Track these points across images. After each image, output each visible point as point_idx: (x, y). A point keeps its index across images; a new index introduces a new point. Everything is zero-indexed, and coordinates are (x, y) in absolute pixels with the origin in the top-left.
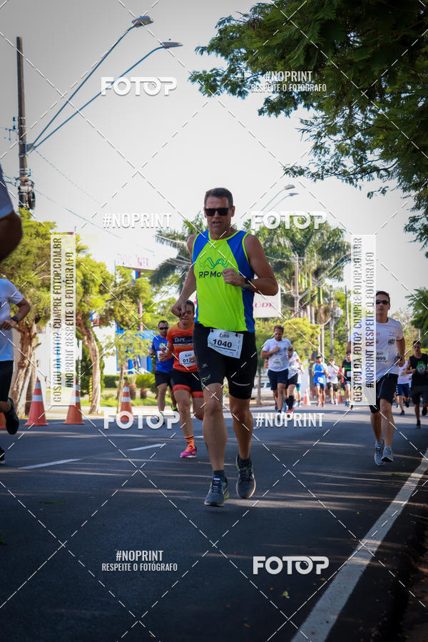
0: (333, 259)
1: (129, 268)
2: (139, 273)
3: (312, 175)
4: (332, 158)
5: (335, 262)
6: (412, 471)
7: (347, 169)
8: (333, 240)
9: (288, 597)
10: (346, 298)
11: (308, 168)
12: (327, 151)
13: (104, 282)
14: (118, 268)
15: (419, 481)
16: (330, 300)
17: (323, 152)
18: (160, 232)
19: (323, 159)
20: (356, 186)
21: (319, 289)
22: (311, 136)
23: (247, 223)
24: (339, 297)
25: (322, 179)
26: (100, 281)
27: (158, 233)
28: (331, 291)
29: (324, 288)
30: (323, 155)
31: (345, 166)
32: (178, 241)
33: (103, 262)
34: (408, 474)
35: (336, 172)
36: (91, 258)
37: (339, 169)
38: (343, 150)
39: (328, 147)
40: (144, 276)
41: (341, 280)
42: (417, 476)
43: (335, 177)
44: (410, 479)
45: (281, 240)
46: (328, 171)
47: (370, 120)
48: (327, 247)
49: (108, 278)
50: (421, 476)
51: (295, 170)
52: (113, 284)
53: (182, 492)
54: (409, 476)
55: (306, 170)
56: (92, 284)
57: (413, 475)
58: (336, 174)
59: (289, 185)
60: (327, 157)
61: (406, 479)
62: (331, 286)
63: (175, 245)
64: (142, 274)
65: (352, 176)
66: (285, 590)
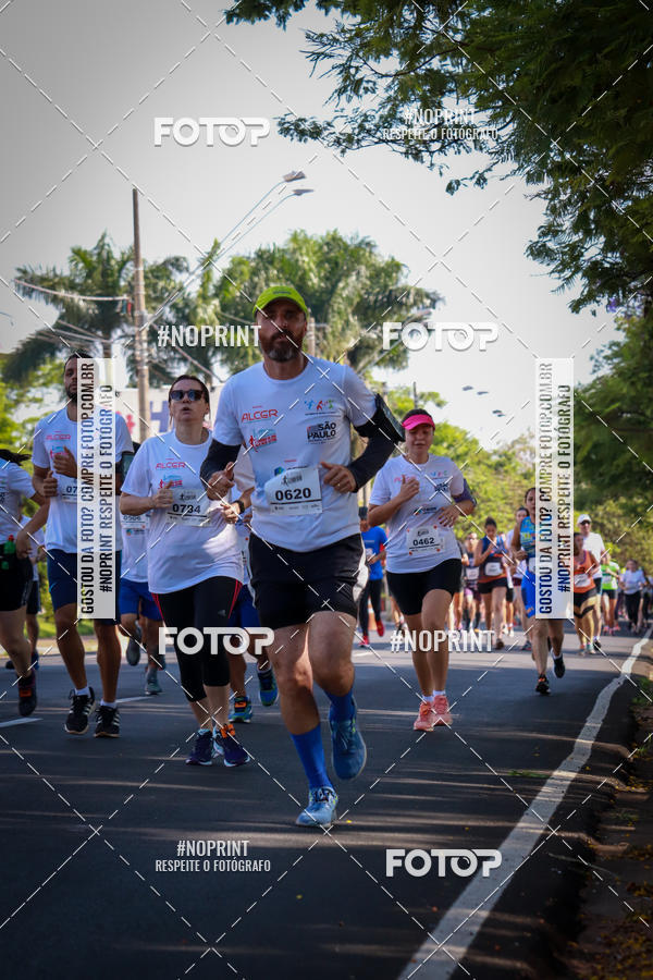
6: (555, 767)
8: (385, 286)
15: (570, 786)
18: (25, 272)
22: (334, 67)
27: (19, 275)
32: (62, 293)
34: (548, 773)
42: (564, 775)
44: (549, 781)
47: (456, 31)
48: (372, 299)
50: (573, 775)
54: (548, 777)
57: (556, 773)
59: (294, 172)
61: (542, 781)
63: (55, 300)
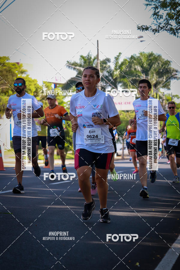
0: (165, 78)
1: (50, 83)
2: (56, 85)
3: (153, 31)
4: (164, 20)
5: (166, 79)
7: (173, 27)
8: (165, 67)
9: (139, 266)
10: (172, 99)
11: (151, 27)
12: (161, 17)
13: (37, 90)
14: (44, 83)
16: (163, 100)
17: (159, 18)
18: (68, 62)
19: (159, 21)
20: (178, 37)
21: (157, 94)
22: (152, 8)
23: (116, 58)
24: (168, 98)
25: (159, 32)
26: (34, 90)
28: (163, 95)
29: (159, 93)
30: (159, 20)
31: (172, 25)
32: (78, 67)
33: (36, 79)
35: (166, 29)
36: (29, 77)
37: (168, 27)
38: (170, 16)
39: (162, 15)
40: (58, 87)
41: (169, 89)
43: (166, 31)
45: (136, 67)
46: (162, 28)
48: (161, 71)
49: (38, 88)
51: (143, 27)
52: (41, 91)
53: (80, 207)
55: (149, 28)
56: (29, 92)
58: (166, 30)
59: (140, 36)
60: (162, 20)
62: (163, 93)
64: (58, 85)
65: (175, 31)
66: (138, 262)
